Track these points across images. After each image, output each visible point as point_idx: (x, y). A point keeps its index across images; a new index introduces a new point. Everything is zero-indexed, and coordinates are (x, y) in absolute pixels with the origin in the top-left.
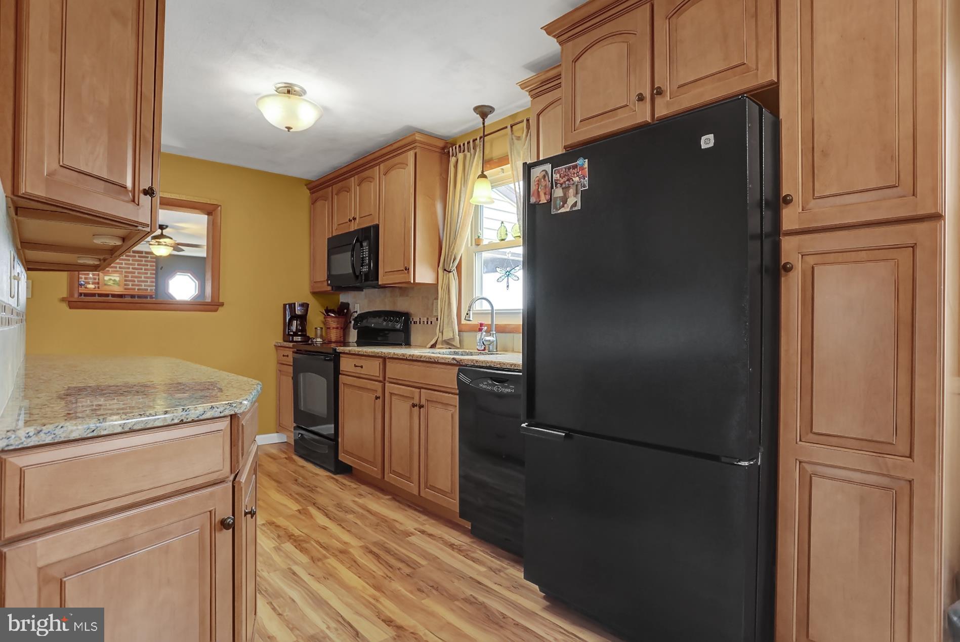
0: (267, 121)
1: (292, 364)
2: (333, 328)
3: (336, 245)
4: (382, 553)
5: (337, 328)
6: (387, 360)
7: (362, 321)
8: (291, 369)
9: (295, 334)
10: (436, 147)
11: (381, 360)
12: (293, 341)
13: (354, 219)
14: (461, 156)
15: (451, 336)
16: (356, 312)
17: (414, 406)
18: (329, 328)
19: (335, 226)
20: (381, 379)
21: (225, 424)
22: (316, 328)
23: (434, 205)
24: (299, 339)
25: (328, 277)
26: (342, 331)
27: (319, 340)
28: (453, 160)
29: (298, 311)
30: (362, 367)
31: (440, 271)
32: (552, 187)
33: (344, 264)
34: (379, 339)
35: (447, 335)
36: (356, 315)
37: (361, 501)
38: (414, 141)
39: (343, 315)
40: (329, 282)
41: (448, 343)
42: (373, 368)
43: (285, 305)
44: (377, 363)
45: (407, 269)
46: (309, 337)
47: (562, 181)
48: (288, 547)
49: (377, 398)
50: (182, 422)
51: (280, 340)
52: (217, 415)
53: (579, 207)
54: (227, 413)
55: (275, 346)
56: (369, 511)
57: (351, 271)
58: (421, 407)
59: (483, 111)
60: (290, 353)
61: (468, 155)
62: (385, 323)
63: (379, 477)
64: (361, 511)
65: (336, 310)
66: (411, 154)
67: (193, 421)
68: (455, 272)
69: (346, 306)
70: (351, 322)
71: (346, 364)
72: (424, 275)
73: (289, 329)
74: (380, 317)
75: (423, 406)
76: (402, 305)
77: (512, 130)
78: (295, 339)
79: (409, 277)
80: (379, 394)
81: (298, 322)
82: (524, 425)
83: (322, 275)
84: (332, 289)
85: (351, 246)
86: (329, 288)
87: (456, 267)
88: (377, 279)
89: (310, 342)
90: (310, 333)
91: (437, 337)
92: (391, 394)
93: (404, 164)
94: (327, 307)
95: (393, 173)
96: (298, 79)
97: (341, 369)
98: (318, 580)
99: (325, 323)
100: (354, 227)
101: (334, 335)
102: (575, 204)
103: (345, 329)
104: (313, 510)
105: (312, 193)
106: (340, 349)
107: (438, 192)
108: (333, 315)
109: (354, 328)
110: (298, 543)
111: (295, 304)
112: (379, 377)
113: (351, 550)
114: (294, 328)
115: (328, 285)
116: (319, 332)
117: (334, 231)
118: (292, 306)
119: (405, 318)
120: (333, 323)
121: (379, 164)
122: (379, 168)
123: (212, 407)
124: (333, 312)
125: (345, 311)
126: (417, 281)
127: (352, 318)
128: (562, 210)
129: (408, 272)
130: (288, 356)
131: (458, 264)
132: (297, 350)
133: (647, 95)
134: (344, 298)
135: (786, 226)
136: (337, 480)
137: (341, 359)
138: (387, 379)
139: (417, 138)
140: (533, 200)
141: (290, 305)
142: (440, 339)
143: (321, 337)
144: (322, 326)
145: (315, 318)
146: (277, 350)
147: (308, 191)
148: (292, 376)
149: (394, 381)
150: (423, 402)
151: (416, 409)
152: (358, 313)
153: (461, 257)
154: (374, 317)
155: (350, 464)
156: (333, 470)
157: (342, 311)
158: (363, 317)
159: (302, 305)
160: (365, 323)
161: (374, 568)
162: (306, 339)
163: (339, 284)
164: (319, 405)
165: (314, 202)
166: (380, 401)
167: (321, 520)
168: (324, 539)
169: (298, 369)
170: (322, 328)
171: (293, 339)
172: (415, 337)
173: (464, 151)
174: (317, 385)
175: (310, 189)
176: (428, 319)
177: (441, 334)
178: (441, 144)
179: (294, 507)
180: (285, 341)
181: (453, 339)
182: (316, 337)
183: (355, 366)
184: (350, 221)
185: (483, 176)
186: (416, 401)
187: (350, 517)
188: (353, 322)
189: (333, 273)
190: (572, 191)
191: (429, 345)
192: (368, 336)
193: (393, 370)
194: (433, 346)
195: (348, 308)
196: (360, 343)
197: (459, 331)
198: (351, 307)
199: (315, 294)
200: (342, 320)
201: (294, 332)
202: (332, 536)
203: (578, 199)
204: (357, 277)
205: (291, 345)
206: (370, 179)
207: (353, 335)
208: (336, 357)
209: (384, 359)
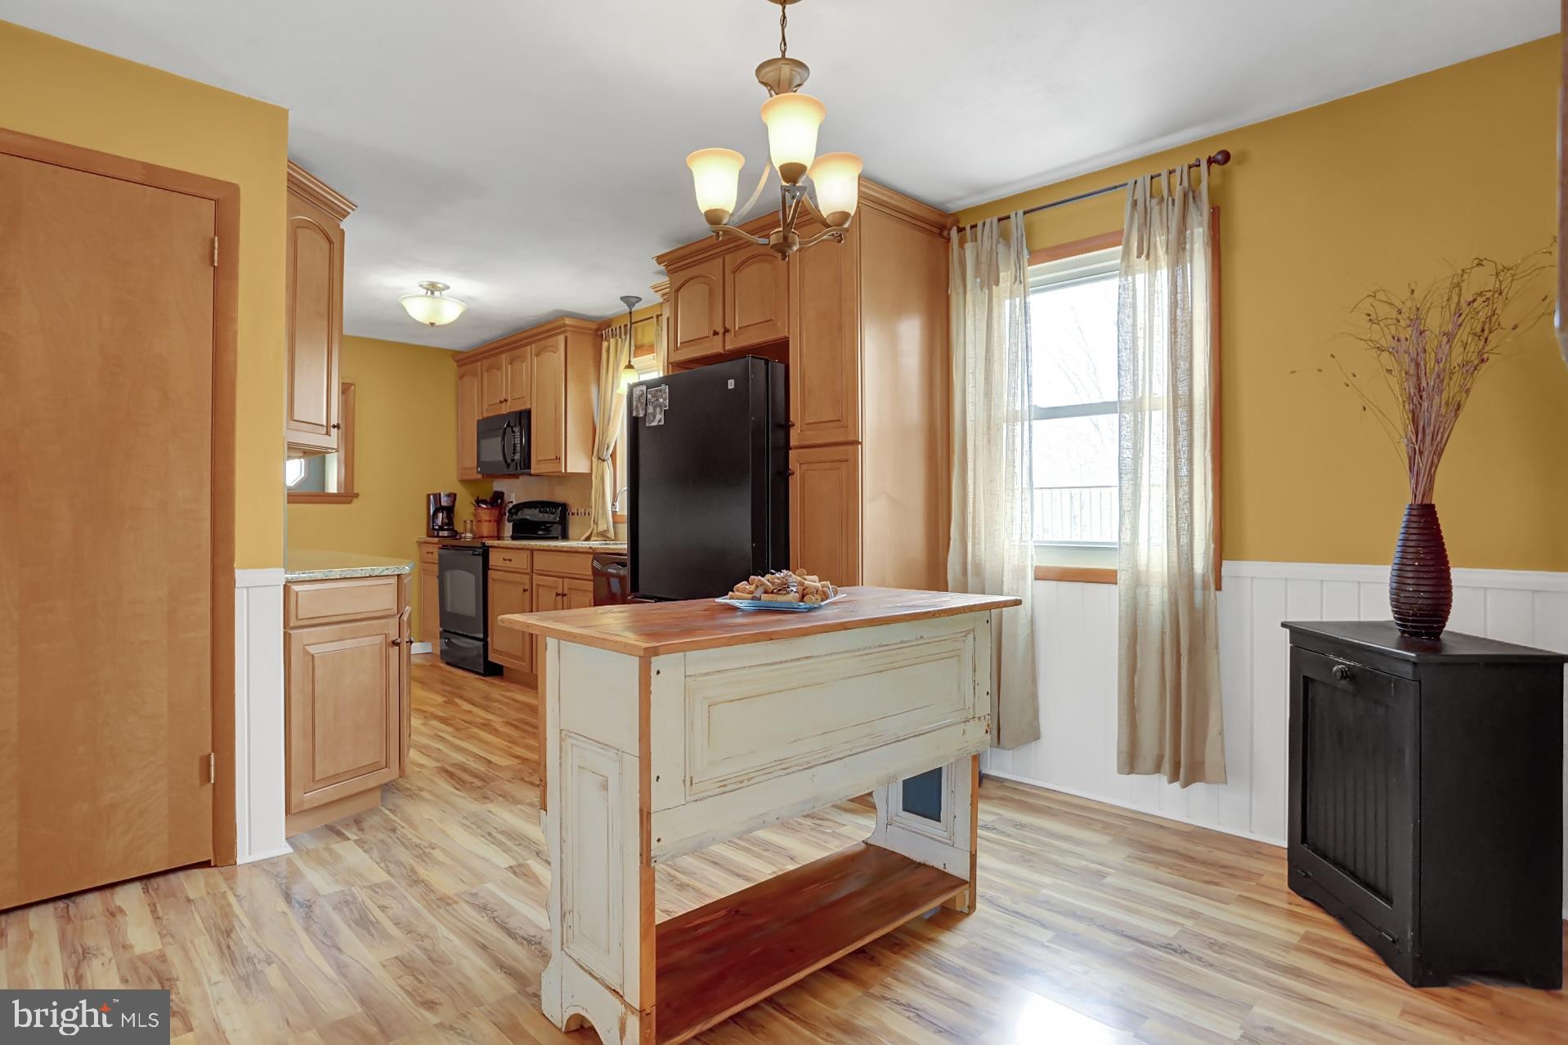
0: (411, 317)
1: (437, 562)
2: (486, 521)
3: (488, 427)
4: (520, 725)
5: (490, 521)
6: (535, 552)
7: (516, 513)
8: (436, 568)
9: (441, 528)
10: (589, 329)
11: (528, 552)
12: (438, 536)
13: (506, 400)
14: (612, 341)
15: (605, 528)
16: (512, 502)
17: (557, 595)
18: (480, 521)
19: (485, 408)
20: (529, 571)
21: (394, 580)
22: (465, 522)
23: (588, 391)
24: (446, 533)
25: (478, 463)
26: (495, 524)
27: (469, 535)
28: (605, 344)
29: (445, 502)
30: (510, 560)
31: (595, 459)
32: (647, 405)
33: (494, 450)
34: (540, 533)
35: (602, 527)
36: (511, 505)
37: (508, 694)
38: (565, 325)
39: (497, 506)
40: (479, 469)
41: (603, 535)
42: (520, 561)
43: (429, 496)
44: (525, 555)
45: (558, 459)
46: (456, 532)
47: (652, 400)
48: (435, 723)
49: (525, 590)
50: (370, 576)
51: (423, 536)
52: (390, 573)
53: (662, 423)
54: (396, 573)
55: (417, 542)
56: (515, 701)
57: (501, 458)
58: (564, 595)
59: (630, 301)
60: (435, 550)
61: (620, 340)
62: (540, 515)
63: (528, 671)
64: (507, 700)
65: (488, 500)
66: (561, 338)
67: (376, 576)
68: (610, 461)
69: (499, 496)
70: (505, 514)
71: (495, 559)
72: (576, 463)
73: (433, 523)
74: (535, 508)
75: (565, 595)
76: (560, 495)
77: (658, 321)
78: (441, 533)
79: (561, 466)
80: (527, 587)
81: (445, 515)
82: (629, 598)
83: (471, 461)
84: (483, 477)
85: (502, 431)
86: (480, 476)
87: (611, 456)
88: (530, 468)
89: (458, 537)
90: (459, 527)
91: (591, 530)
92: (538, 585)
93: (555, 349)
94: (478, 498)
95: (546, 356)
96: (440, 278)
97: (490, 564)
98: (460, 739)
99: (475, 515)
100: (505, 409)
101: (486, 529)
102: (660, 421)
103: (499, 522)
104: (458, 701)
105: (459, 366)
106: (489, 542)
107: (592, 376)
108: (484, 506)
109: (509, 521)
110: (443, 720)
111: (440, 494)
112: (527, 569)
113: (493, 724)
114: (439, 521)
115: (478, 472)
116: (469, 526)
117: (484, 411)
118: (437, 497)
119: (563, 509)
120: (485, 513)
121: (530, 343)
122: (531, 348)
123: (387, 569)
124: (484, 502)
125: (499, 501)
126: (568, 471)
127: (507, 509)
128: (653, 424)
129: (559, 462)
130: (432, 553)
131: (613, 452)
132: (444, 546)
133: (721, 331)
134: (498, 486)
135: (793, 443)
136: (486, 681)
137: (490, 553)
138: (534, 571)
139: (567, 322)
140: (634, 414)
141: (435, 495)
142: (595, 531)
143: (471, 531)
144: (473, 518)
145: (465, 510)
146: (419, 546)
147: (455, 364)
148: (437, 574)
149: (542, 573)
150: (566, 591)
151: (560, 597)
152: (514, 503)
153: (616, 442)
154: (530, 508)
155: (500, 663)
156: (482, 672)
157: (497, 500)
158: (519, 507)
159: (449, 495)
160: (520, 515)
161: (511, 733)
162: (455, 534)
163: (489, 472)
164: (467, 605)
165: (461, 377)
166: (528, 593)
167: (467, 706)
168: (467, 718)
169: (444, 566)
170: (472, 521)
171: (438, 533)
172: (573, 530)
173: (616, 336)
174: (465, 582)
175: (457, 361)
176: (585, 510)
177: (595, 526)
178: (594, 326)
179: (440, 699)
180: (429, 536)
181: (607, 531)
182: (466, 532)
183: (504, 559)
184: (501, 402)
185: (630, 366)
186: (560, 592)
187: (495, 704)
188: (507, 514)
189: (484, 459)
190: (658, 410)
191: (583, 538)
192: (525, 530)
193: (541, 562)
194: (588, 539)
195: (502, 498)
196: (513, 538)
197: (614, 523)
198: (506, 497)
199: (463, 482)
200: (496, 512)
201: (439, 526)
202: (476, 716)
203: (662, 416)
204: (508, 465)
205: (436, 540)
206: (522, 359)
207: (508, 528)
208: (485, 553)
209: (532, 551)
